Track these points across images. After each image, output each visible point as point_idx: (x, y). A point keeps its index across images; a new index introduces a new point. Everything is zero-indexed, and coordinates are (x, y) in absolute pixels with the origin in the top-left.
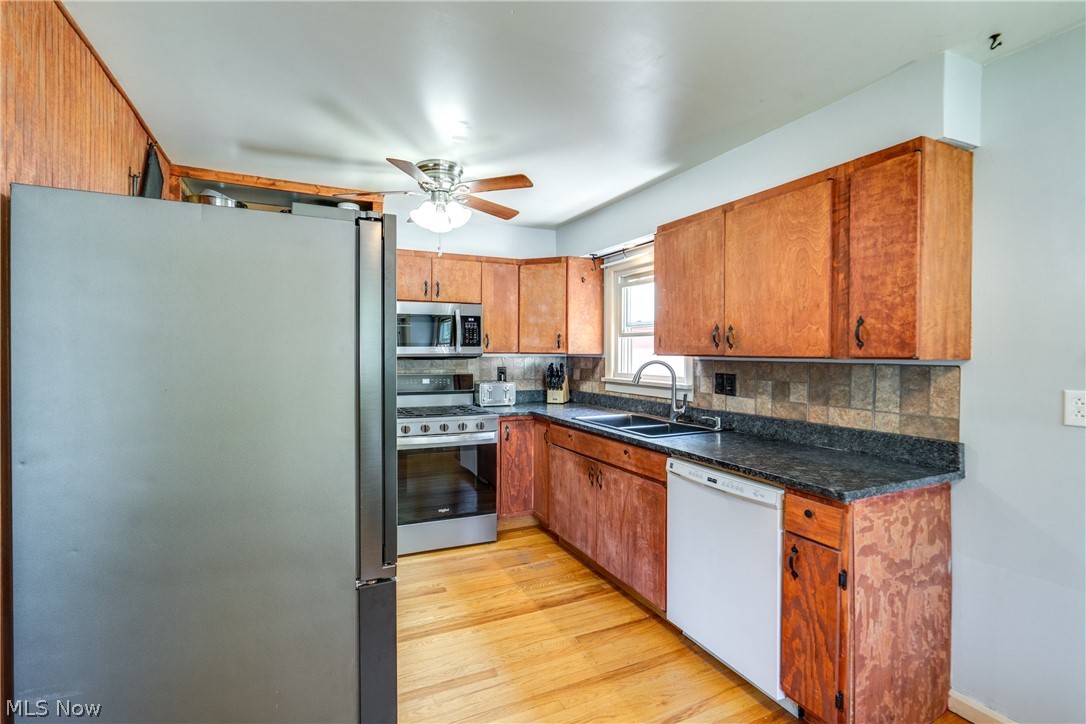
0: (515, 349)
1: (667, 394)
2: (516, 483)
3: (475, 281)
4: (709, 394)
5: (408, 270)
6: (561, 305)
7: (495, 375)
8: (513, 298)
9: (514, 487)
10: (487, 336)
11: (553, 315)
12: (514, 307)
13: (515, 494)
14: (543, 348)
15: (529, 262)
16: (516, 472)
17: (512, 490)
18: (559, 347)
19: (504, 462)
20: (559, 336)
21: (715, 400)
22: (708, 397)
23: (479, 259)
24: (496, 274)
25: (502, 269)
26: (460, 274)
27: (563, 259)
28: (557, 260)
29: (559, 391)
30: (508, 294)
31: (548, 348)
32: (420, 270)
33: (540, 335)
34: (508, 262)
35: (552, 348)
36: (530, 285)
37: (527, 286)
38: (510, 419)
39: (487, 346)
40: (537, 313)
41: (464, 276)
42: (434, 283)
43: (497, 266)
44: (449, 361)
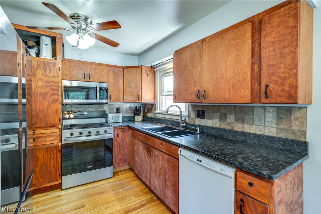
0: (122, 100)
1: (179, 118)
2: (121, 153)
3: (106, 74)
4: (194, 118)
5: (76, 68)
6: (139, 84)
7: (115, 110)
8: (121, 81)
9: (121, 154)
10: (110, 96)
11: (136, 88)
12: (122, 85)
13: (121, 157)
14: (132, 100)
15: (127, 67)
16: (121, 148)
17: (120, 156)
18: (138, 100)
19: (117, 145)
20: (138, 96)
21: (196, 120)
22: (194, 119)
23: (107, 66)
24: (114, 72)
25: (117, 70)
26: (99, 71)
27: (140, 67)
28: (137, 67)
29: (139, 116)
30: (119, 80)
31: (134, 100)
32: (82, 68)
33: (131, 95)
34: (119, 67)
35: (136, 100)
36: (127, 76)
37: (126, 77)
38: (119, 128)
39: (110, 100)
40: (130, 87)
41: (101, 72)
42: (88, 74)
43: (114, 68)
44: (96, 105)
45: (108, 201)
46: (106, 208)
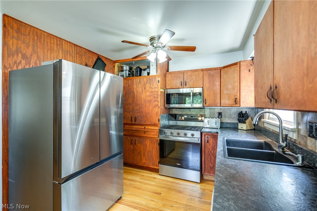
0: (219, 105)
2: (212, 161)
3: (201, 79)
4: (305, 136)
5: (175, 78)
6: (237, 84)
7: (217, 115)
8: (218, 83)
9: (211, 163)
10: (206, 100)
11: (234, 89)
12: (218, 87)
13: (212, 166)
14: (229, 104)
15: (224, 67)
16: (212, 157)
17: (210, 164)
18: (236, 104)
19: (207, 152)
20: (236, 99)
21: (309, 141)
22: (305, 139)
23: (202, 70)
24: (210, 75)
25: (212, 72)
26: (194, 77)
27: (238, 63)
28: (236, 64)
29: (244, 124)
30: (215, 82)
31: (232, 104)
32: (180, 77)
33: (229, 99)
34: (215, 69)
35: (233, 104)
37: (223, 78)
38: (209, 134)
39: (206, 104)
40: (227, 89)
41: (196, 77)
42: (185, 82)
43: (210, 71)
45: (178, 201)
46: (171, 206)
